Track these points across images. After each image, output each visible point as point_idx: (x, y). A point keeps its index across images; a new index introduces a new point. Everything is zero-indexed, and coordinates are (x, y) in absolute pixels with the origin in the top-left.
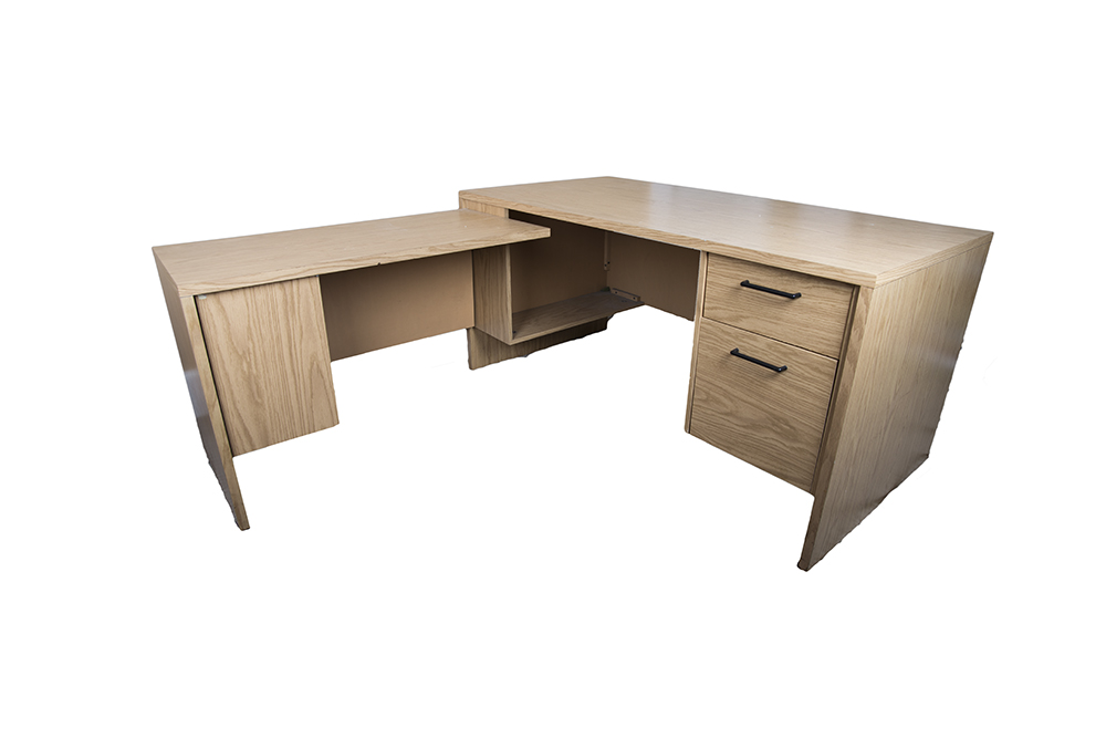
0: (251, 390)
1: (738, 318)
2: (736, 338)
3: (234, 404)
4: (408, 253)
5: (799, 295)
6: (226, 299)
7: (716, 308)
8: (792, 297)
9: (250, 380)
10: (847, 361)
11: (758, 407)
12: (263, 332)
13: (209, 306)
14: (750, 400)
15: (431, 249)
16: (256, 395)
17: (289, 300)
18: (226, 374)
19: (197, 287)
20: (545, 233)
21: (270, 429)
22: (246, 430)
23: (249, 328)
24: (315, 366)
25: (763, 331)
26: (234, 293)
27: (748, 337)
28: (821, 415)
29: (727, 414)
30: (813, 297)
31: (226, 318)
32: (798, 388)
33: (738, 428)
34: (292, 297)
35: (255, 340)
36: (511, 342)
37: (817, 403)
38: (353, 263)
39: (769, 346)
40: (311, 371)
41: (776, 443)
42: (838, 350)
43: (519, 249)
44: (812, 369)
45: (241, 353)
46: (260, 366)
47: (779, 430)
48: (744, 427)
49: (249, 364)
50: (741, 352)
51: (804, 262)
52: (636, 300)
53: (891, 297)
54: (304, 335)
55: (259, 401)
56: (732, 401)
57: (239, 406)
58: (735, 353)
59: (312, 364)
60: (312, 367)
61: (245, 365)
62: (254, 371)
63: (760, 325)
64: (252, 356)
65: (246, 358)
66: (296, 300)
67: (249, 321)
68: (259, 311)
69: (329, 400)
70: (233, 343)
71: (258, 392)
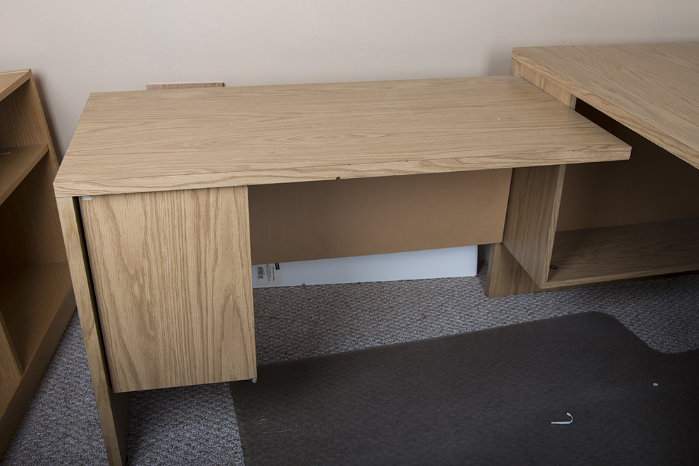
0: (141, 318)
3: (119, 332)
6: (118, 205)
9: (141, 306)
12: (164, 250)
13: (94, 212)
15: (424, 163)
16: (148, 326)
17: (203, 210)
18: (112, 296)
19: (77, 187)
20: (622, 152)
21: (162, 369)
22: (131, 365)
23: (145, 243)
24: (231, 301)
26: (129, 198)
31: (116, 227)
34: (208, 211)
35: (153, 257)
36: (544, 285)
38: (299, 174)
40: (224, 308)
45: (132, 272)
46: (157, 292)
49: (142, 288)
54: (219, 261)
55: (152, 333)
57: (125, 336)
59: (227, 298)
60: (226, 302)
61: (136, 287)
62: (148, 297)
64: (147, 278)
65: (138, 280)
66: (212, 214)
67: (146, 234)
68: (161, 223)
69: (245, 346)
70: (123, 259)
71: (150, 322)
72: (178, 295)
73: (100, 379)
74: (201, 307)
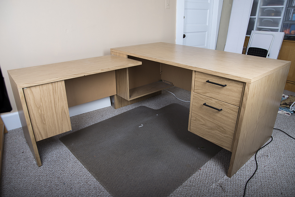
0: (42, 119)
1: (206, 93)
2: (205, 99)
3: (36, 124)
4: (94, 72)
5: (226, 85)
6: (33, 89)
7: (198, 89)
8: (223, 86)
9: (41, 116)
10: (242, 107)
11: (213, 123)
12: (46, 99)
13: (27, 91)
14: (210, 120)
15: (102, 70)
16: (43, 121)
18: (33, 114)
19: (23, 85)
21: (48, 132)
22: (40, 133)
23: (41, 98)
24: (63, 110)
25: (214, 97)
26: (36, 87)
27: (209, 99)
28: (234, 125)
29: (202, 125)
30: (231, 86)
31: (33, 95)
32: (226, 116)
33: (206, 129)
34: (55, 88)
35: (43, 102)
36: (129, 100)
37: (233, 121)
39: (216, 102)
40: (62, 112)
41: (219, 135)
42: (239, 104)
43: (131, 69)
44: (231, 110)
45: (38, 107)
46: (45, 111)
47: (220, 130)
48: (208, 129)
50: (207, 104)
51: (227, 74)
52: (171, 84)
53: (256, 86)
54: (59, 100)
55: (45, 122)
56: (204, 120)
57: (38, 125)
58: (205, 104)
59: (62, 110)
60: (62, 111)
61: (40, 111)
62: (43, 112)
63: (213, 95)
64: (42, 108)
65: (40, 108)
66: (57, 88)
67: (41, 96)
68: (44, 93)
69: (68, 122)
70: (35, 104)
71: (44, 120)
72: (50, 111)
73: (33, 137)
74: (56, 113)
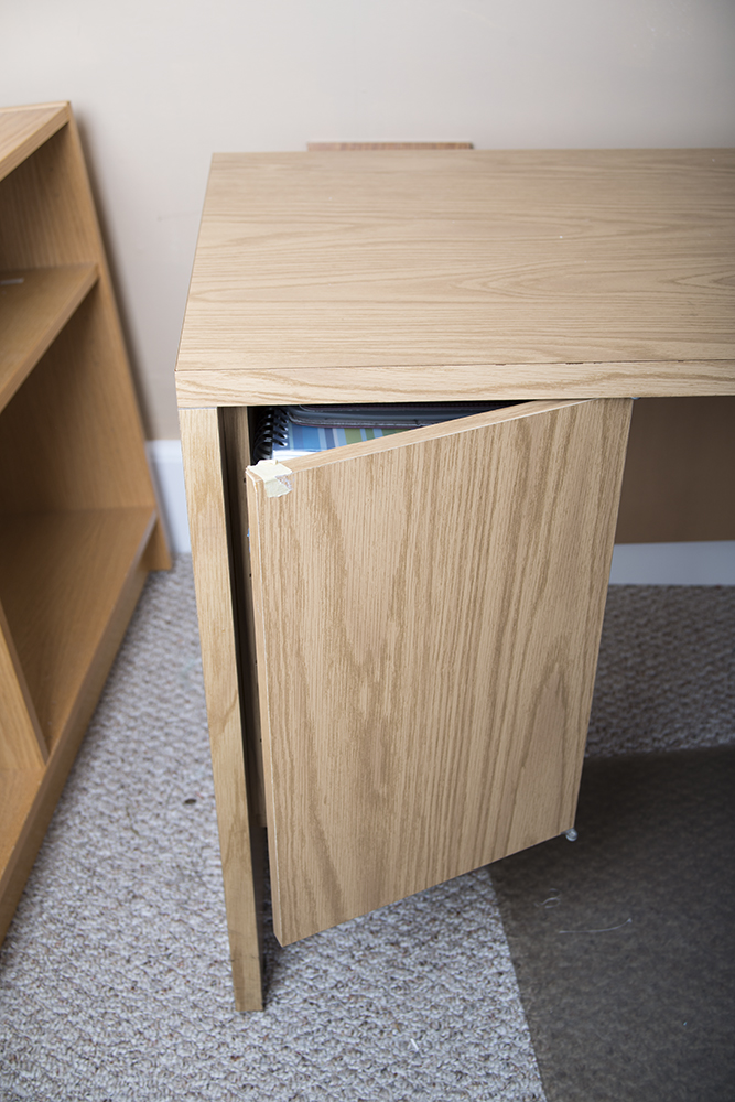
0: (365, 762)
3: (313, 807)
12: (438, 587)
16: (377, 777)
23: (399, 582)
24: (555, 675)
31: (339, 555)
34: (544, 473)
40: (538, 694)
45: (359, 658)
46: (407, 694)
49: (377, 691)
54: (548, 587)
55: (383, 791)
57: (325, 812)
59: (548, 670)
60: (545, 679)
61: (365, 693)
62: (387, 708)
64: (390, 665)
65: (371, 673)
66: (551, 479)
67: (403, 559)
68: (440, 522)
69: (564, 766)
70: (343, 631)
71: (383, 767)
72: (450, 689)
74: (494, 706)
